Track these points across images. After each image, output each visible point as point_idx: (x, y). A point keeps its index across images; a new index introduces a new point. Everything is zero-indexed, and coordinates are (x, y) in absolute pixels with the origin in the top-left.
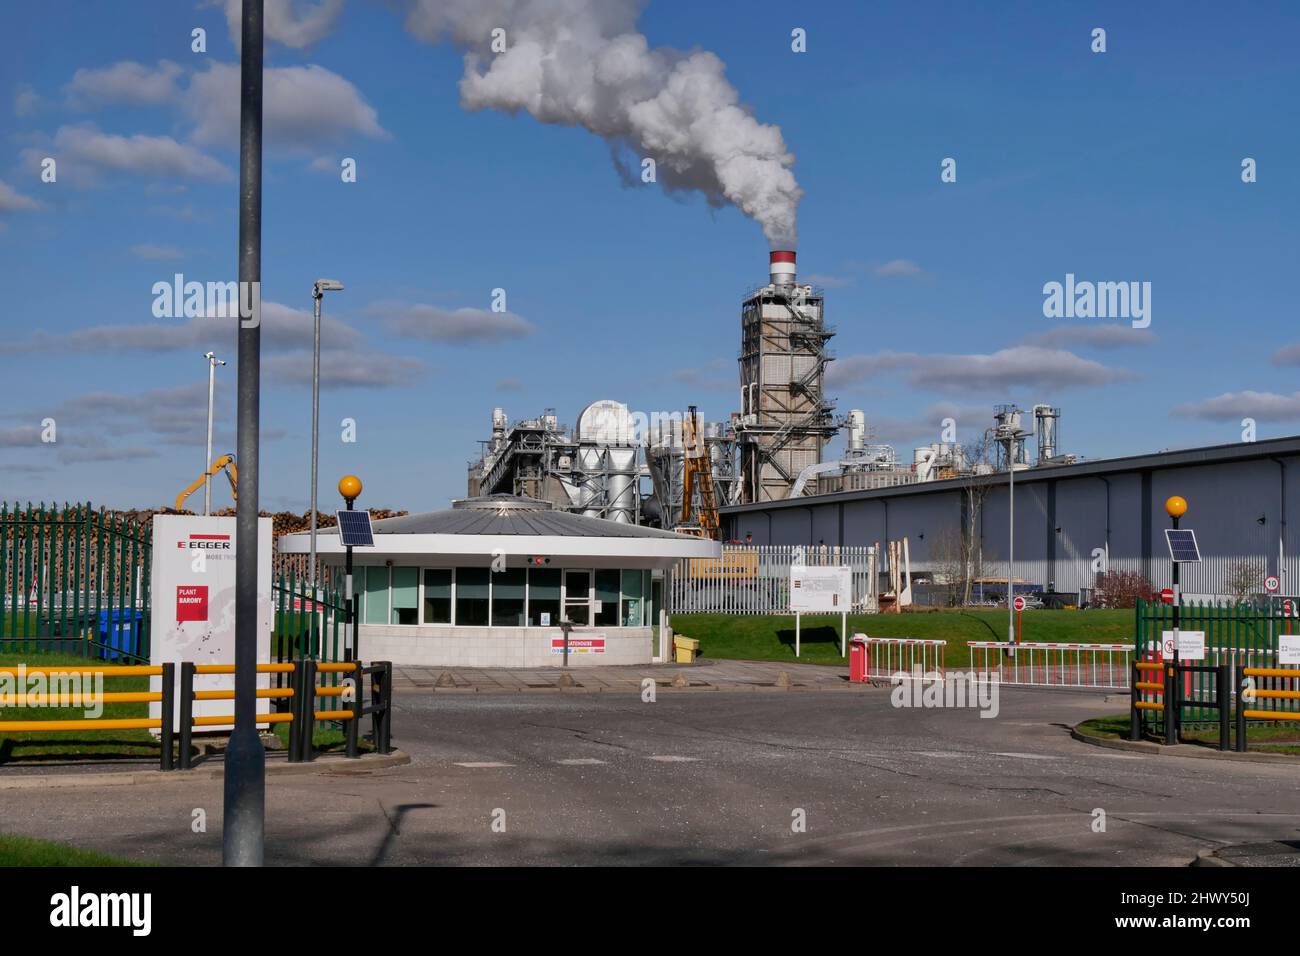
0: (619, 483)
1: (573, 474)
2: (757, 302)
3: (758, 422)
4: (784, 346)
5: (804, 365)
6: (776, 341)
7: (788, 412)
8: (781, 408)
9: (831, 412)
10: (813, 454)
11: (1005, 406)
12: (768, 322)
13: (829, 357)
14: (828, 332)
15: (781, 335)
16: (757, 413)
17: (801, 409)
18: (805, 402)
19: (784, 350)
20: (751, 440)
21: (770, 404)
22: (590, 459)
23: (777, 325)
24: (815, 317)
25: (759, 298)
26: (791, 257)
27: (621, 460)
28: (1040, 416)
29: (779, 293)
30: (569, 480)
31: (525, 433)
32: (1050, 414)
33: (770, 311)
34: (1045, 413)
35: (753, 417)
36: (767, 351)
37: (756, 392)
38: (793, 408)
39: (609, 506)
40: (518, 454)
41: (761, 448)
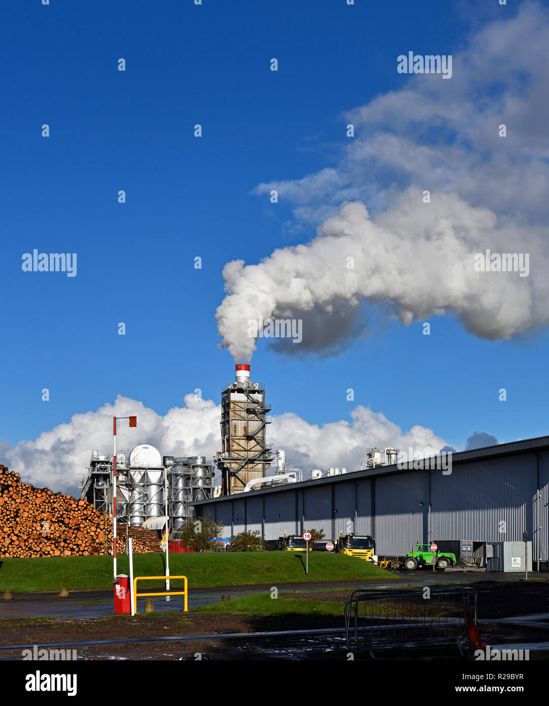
0: (154, 490)
1: (127, 485)
2: (228, 392)
3: (229, 457)
4: (244, 416)
5: (254, 425)
6: (238, 413)
7: (246, 450)
8: (242, 449)
9: (270, 451)
10: (261, 473)
11: (372, 449)
12: (234, 402)
13: (268, 421)
14: (268, 408)
15: (242, 410)
16: (228, 451)
17: (253, 449)
18: (256, 445)
19: (243, 418)
20: (225, 466)
21: (236, 447)
22: (137, 477)
23: (239, 404)
24: (260, 400)
25: (229, 390)
26: (247, 368)
27: (154, 477)
28: (389, 454)
29: (240, 387)
30: (124, 487)
31: (99, 462)
32: (394, 452)
33: (235, 397)
34: (391, 452)
35: (227, 454)
36: (234, 418)
37: (228, 440)
38: (249, 448)
39: (147, 502)
40: (95, 474)
41: (231, 470)
